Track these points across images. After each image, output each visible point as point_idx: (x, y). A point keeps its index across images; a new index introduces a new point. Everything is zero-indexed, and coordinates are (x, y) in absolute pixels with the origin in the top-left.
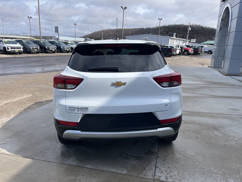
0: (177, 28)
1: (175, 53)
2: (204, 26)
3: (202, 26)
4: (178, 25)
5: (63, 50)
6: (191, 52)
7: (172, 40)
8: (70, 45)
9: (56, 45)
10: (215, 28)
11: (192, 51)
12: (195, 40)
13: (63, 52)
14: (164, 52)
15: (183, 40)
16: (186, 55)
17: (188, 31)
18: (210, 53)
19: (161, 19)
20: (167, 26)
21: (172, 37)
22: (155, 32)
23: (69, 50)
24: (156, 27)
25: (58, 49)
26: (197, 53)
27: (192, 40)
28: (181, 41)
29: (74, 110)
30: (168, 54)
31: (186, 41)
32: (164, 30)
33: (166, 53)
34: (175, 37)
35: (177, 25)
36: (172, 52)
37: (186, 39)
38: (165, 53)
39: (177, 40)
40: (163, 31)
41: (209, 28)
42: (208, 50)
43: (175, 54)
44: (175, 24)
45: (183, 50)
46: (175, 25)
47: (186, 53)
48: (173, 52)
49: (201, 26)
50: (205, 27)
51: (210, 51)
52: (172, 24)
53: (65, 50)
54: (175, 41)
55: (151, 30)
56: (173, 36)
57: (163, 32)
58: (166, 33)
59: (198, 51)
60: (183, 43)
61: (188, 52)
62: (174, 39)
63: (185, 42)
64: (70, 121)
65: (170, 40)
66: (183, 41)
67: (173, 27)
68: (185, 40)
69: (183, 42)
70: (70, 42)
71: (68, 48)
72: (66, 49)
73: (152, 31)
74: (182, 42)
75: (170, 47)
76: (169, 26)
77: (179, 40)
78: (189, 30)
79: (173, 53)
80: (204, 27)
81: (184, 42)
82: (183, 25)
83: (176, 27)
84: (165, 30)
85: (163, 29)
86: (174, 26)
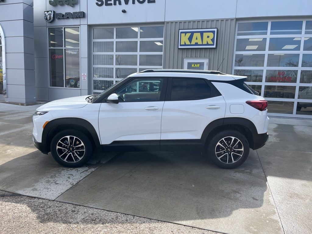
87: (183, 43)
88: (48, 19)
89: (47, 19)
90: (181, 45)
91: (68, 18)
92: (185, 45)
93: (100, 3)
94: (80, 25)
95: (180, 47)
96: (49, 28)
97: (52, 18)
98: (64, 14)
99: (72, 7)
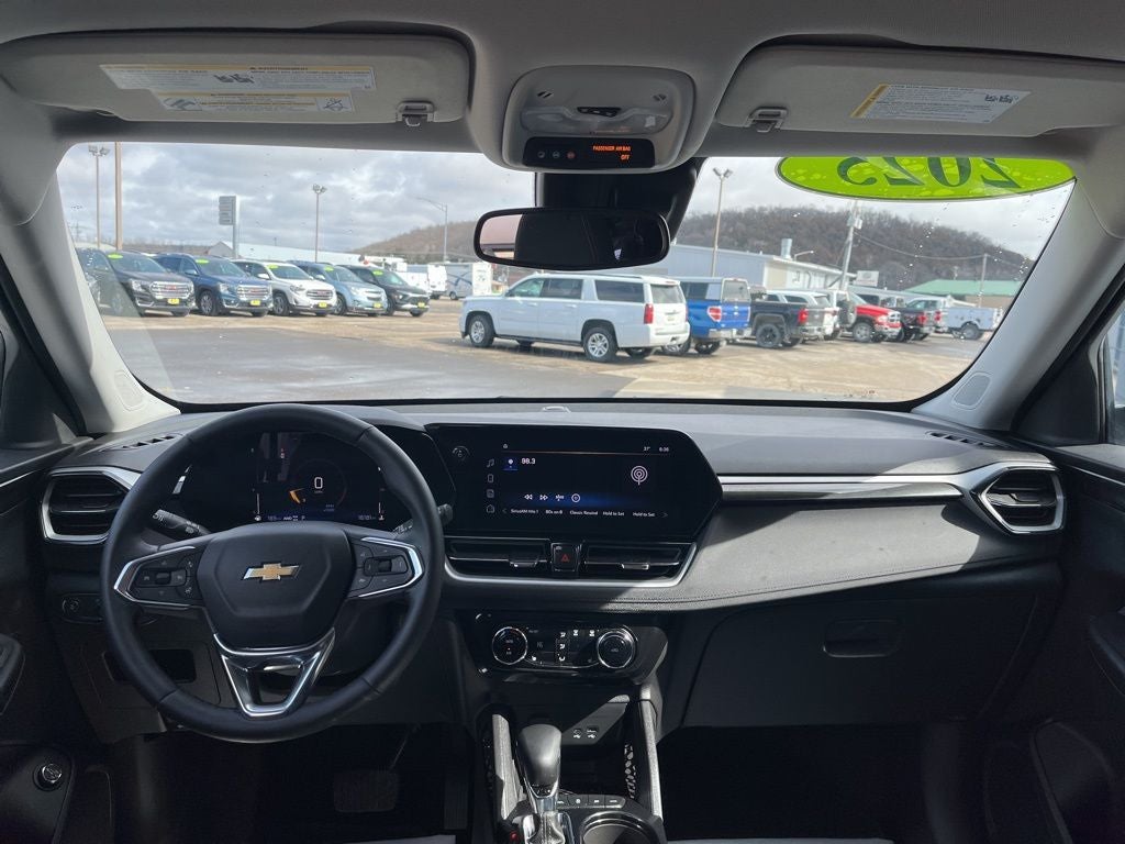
1: (819, 330)
3: (897, 218)
5: (228, 302)
6: (890, 330)
7: (777, 271)
8: (270, 279)
9: (194, 279)
10: (953, 229)
11: (892, 321)
12: (875, 275)
13: (227, 313)
14: (760, 322)
15: (825, 272)
16: (866, 342)
17: (848, 232)
18: (969, 332)
19: (725, 175)
20: (740, 214)
21: (775, 258)
23: (264, 304)
25: (205, 298)
26: (917, 331)
27: (860, 273)
28: (818, 278)
30: (782, 334)
31: (840, 278)
33: (774, 327)
34: (788, 256)
35: (784, 210)
36: (802, 324)
37: (840, 266)
38: (765, 331)
39: (798, 270)
41: (930, 224)
42: (962, 319)
43: (819, 333)
44: (778, 206)
45: (852, 318)
46: (776, 208)
47: (863, 332)
48: (809, 326)
49: (894, 217)
50: (909, 221)
51: (969, 325)
53: (242, 303)
54: (791, 275)
56: (778, 253)
58: (736, 243)
59: (922, 326)
60: (826, 287)
61: (873, 330)
62: (784, 266)
63: (834, 283)
65: (766, 271)
66: (827, 275)
67: (767, 216)
68: (835, 275)
69: (826, 280)
70: (275, 265)
71: (261, 294)
72: (244, 298)
74: (823, 280)
76: (751, 212)
77: (807, 271)
78: (855, 230)
79: (807, 331)
80: (905, 224)
81: (829, 282)
82: (811, 210)
83: (780, 218)
84: (731, 230)
86: (772, 213)
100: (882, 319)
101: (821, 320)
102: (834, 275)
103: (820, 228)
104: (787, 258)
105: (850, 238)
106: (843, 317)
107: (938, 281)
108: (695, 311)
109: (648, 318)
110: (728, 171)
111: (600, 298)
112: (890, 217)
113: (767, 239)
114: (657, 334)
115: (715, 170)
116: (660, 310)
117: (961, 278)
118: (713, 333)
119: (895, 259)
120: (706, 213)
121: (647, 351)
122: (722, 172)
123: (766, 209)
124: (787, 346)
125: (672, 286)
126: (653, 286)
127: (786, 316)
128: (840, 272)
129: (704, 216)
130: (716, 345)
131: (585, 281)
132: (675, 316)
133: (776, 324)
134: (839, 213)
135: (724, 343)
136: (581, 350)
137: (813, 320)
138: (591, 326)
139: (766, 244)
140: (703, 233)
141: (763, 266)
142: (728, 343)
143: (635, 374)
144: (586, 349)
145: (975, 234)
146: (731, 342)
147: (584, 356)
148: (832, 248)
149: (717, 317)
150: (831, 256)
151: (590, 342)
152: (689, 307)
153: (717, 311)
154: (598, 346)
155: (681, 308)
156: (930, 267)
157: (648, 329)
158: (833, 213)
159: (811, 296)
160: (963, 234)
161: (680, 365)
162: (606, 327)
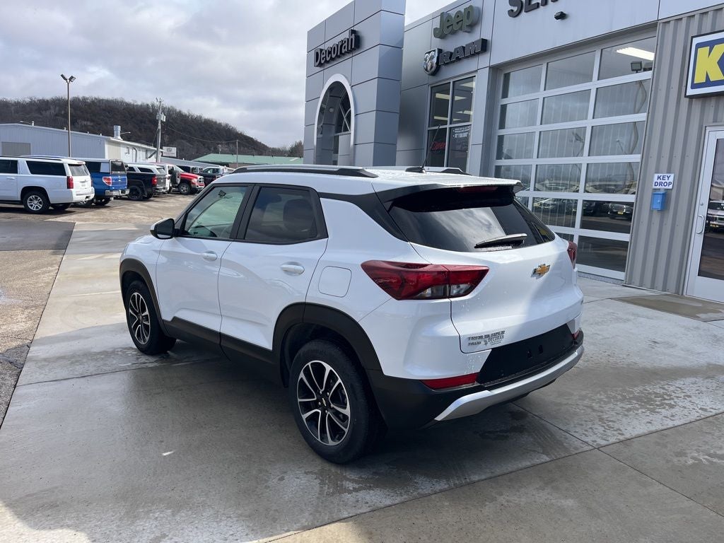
0: (104, 110)
1: (164, 188)
2: (185, 111)
3: (180, 112)
4: (107, 101)
6: (198, 187)
7: (115, 148)
11: (200, 182)
12: (174, 150)
15: (145, 148)
16: (187, 194)
17: (158, 123)
19: (70, 79)
21: (112, 139)
22: (28, 116)
24: (28, 100)
27: (166, 149)
28: (141, 152)
29: (479, 343)
30: (143, 191)
31: (155, 153)
32: (60, 110)
33: (138, 188)
34: (119, 137)
35: (103, 100)
36: (155, 185)
37: (154, 145)
39: (128, 147)
40: (56, 115)
43: (164, 190)
45: (179, 181)
47: (185, 188)
48: (159, 187)
49: (178, 111)
52: (87, 96)
54: (123, 150)
55: (13, 108)
56: (113, 135)
57: (59, 118)
60: (147, 158)
61: (190, 186)
62: (118, 144)
63: (151, 156)
64: (465, 374)
65: (107, 146)
66: (147, 150)
69: (146, 154)
73: (17, 112)
74: (144, 153)
75: (140, 169)
77: (134, 148)
79: (158, 189)
80: (186, 115)
81: (149, 155)
82: (122, 102)
83: (99, 106)
85: (57, 108)
86: (93, 102)
87: (700, 78)
88: (429, 68)
89: (426, 70)
90: (694, 86)
91: (458, 59)
92: (708, 83)
93: (515, 9)
94: (477, 71)
95: (690, 92)
96: (432, 88)
97: (435, 65)
98: (453, 51)
99: (469, 32)
100: (195, 181)
101: (165, 183)
102: (152, 150)
103: (130, 115)
104: (119, 139)
105: (160, 127)
106: (173, 180)
107: (212, 155)
108: (97, 180)
109: (70, 184)
110: (72, 77)
111: (32, 173)
112: (176, 110)
113: (92, 121)
114: (77, 195)
115: (62, 76)
116: (77, 180)
117: (223, 153)
118: (108, 192)
119: (182, 139)
120: (41, 98)
121: (66, 205)
122: (68, 78)
123: (87, 99)
124: (146, 199)
125: (80, 165)
126: (69, 165)
127: (144, 181)
128: (156, 149)
129: (39, 101)
130: (108, 200)
131: (19, 161)
132: (86, 183)
133: (138, 185)
134: (141, 106)
135: (112, 199)
136: (23, 206)
137: (160, 183)
138: (28, 191)
139: (92, 124)
140: (41, 114)
141: (104, 144)
142: (114, 199)
143: (74, 220)
144: (26, 205)
145: (227, 125)
146: (116, 198)
147: (27, 211)
148: (140, 129)
149: (109, 183)
150: (139, 134)
151: (28, 201)
152: (92, 177)
153: (109, 179)
154: (35, 204)
155: (88, 178)
156: (204, 145)
157: (71, 192)
158: (137, 105)
159: (154, 168)
160: (220, 124)
161: (92, 213)
162: (40, 192)
